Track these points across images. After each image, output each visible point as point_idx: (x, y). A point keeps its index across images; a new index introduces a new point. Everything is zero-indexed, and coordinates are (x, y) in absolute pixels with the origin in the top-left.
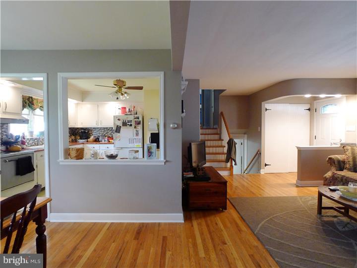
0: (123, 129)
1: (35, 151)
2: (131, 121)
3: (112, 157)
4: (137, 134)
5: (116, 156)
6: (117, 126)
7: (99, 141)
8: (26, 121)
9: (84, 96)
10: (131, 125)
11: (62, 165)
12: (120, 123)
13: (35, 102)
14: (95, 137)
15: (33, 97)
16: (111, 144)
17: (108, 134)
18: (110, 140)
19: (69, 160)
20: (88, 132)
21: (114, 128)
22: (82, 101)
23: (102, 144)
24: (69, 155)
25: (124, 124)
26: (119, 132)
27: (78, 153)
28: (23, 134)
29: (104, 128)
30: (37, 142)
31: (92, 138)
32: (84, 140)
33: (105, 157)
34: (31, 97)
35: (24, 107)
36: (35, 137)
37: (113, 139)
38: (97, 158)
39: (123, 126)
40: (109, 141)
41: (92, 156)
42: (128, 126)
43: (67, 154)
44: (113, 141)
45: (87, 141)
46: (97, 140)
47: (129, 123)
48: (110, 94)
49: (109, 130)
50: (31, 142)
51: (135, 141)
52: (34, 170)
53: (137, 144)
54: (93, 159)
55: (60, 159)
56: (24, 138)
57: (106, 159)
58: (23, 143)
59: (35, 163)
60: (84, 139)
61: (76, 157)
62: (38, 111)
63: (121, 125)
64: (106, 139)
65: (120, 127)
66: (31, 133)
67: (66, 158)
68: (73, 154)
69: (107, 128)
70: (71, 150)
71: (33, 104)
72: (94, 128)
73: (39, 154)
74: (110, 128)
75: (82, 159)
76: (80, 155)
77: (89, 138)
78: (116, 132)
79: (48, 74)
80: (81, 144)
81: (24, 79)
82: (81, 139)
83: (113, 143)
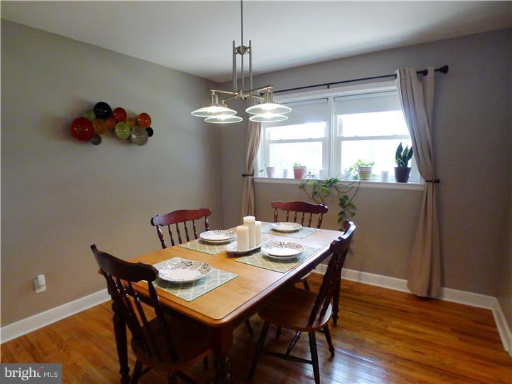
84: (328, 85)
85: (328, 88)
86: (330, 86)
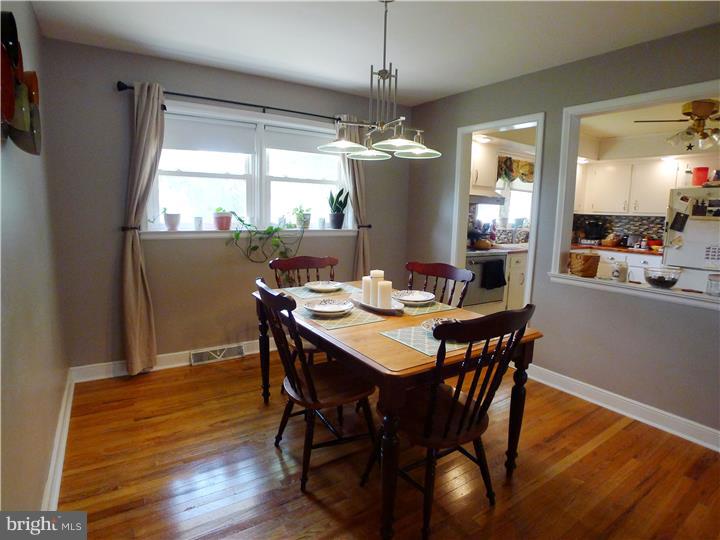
0: (692, 222)
1: (509, 253)
2: (719, 203)
3: (661, 283)
5: (673, 282)
6: (678, 214)
7: (625, 246)
8: (500, 201)
9: (603, 147)
10: (718, 213)
11: (554, 283)
12: (685, 208)
13: (514, 166)
14: (617, 236)
15: (514, 158)
16: (653, 254)
17: (649, 233)
18: (654, 247)
19: (569, 275)
20: (604, 224)
21: (669, 220)
22: (598, 159)
23: (632, 252)
24: (569, 265)
25: (699, 210)
26: (681, 230)
27: (587, 265)
28: (494, 221)
29: (642, 219)
30: (510, 237)
31: (610, 237)
32: (593, 242)
33: (643, 281)
34: (510, 158)
35: (499, 175)
36: (508, 228)
37: (661, 244)
38: (624, 281)
39: (694, 214)
40: (651, 249)
41: (616, 274)
42: (709, 216)
43: (566, 263)
44: (660, 250)
45: (600, 244)
46: (621, 244)
47: (714, 209)
48: (671, 139)
49: (652, 222)
50: (503, 236)
52: (505, 284)
54: (615, 281)
55: (552, 272)
56: (494, 229)
57: (648, 286)
58: (492, 237)
59: (508, 271)
60: (592, 239)
61: (581, 271)
62: (518, 182)
63: (689, 213)
64: (643, 244)
65: (686, 216)
66: (504, 220)
67: (563, 271)
68: (578, 264)
69: (649, 218)
70: (574, 256)
71: (512, 171)
72: (617, 217)
73: (515, 258)
74: (657, 218)
75: (593, 277)
76: (590, 268)
77: (604, 237)
78: (672, 227)
79: (545, 114)
80: (587, 248)
81: (503, 130)
82: (587, 238)
83: (662, 255)
84: (264, 109)
85: (264, 112)
86: (266, 110)
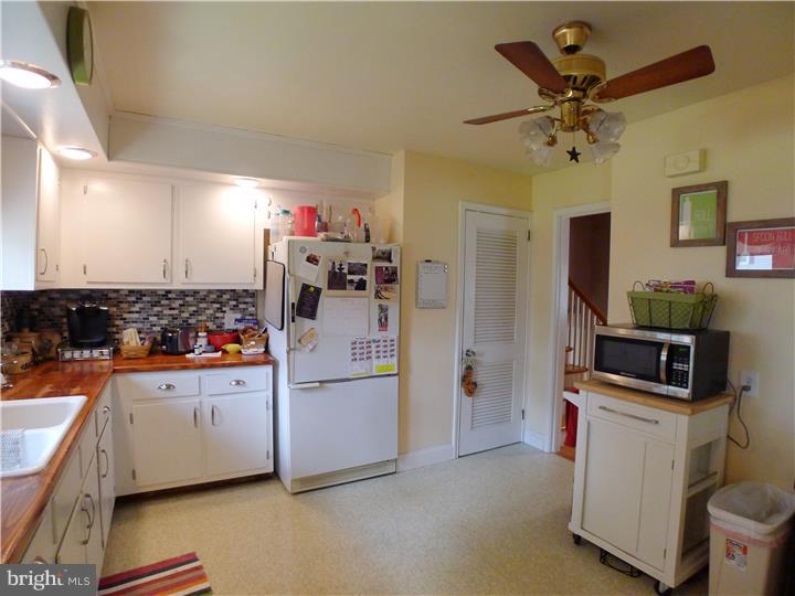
0: (329, 303)
2: (362, 269)
4: (383, 324)
6: (305, 287)
10: (361, 286)
12: (316, 276)
18: (228, 347)
22: (108, 158)
25: (337, 280)
26: (312, 315)
32: (95, 353)
39: (331, 286)
40: (225, 352)
42: (350, 291)
47: (356, 278)
51: (374, 349)
53: (382, 362)
60: (93, 345)
63: (322, 283)
65: (318, 291)
82: (77, 345)
